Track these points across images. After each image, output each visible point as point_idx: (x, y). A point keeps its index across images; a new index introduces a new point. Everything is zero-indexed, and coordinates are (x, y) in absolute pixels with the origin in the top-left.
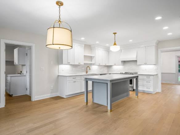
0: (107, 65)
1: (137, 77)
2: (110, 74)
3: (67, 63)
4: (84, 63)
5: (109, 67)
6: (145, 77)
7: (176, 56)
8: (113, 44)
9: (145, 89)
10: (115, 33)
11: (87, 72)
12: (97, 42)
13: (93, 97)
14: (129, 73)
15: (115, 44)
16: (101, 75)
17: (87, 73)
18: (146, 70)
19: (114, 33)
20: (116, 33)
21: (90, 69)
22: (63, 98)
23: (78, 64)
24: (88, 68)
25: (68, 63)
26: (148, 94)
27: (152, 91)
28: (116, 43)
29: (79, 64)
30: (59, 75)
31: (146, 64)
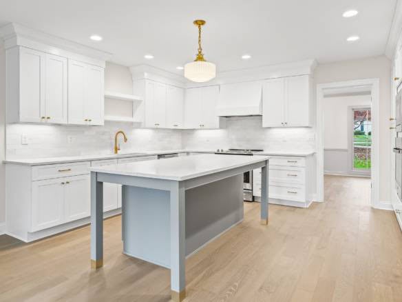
0: (180, 127)
1: (266, 162)
2: (188, 153)
3: (39, 119)
4: (106, 122)
5: (186, 133)
6: (284, 162)
7: (349, 107)
8: (195, 58)
9: (285, 196)
10: (200, 23)
11: (117, 149)
12: (149, 57)
13: (124, 237)
14: (242, 152)
15: (200, 58)
16: (160, 156)
17: (116, 152)
18: (285, 141)
19: (196, 22)
20: (203, 22)
21: (126, 140)
22: (21, 243)
23: (84, 123)
24: (120, 137)
25: (44, 120)
26: (294, 208)
27: (303, 200)
28: (203, 52)
29: (88, 123)
30: (8, 160)
31: (285, 125)
